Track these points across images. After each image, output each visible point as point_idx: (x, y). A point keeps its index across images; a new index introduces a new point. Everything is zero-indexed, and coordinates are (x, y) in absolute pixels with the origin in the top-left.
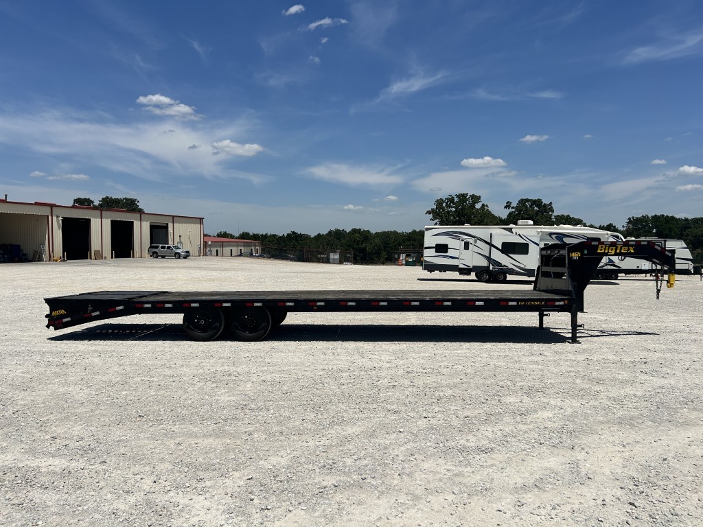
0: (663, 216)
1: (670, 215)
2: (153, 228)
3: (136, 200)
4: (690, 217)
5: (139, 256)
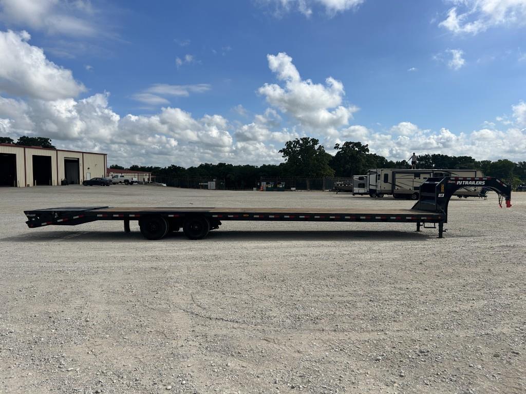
2: (67, 162)
5: (56, 184)
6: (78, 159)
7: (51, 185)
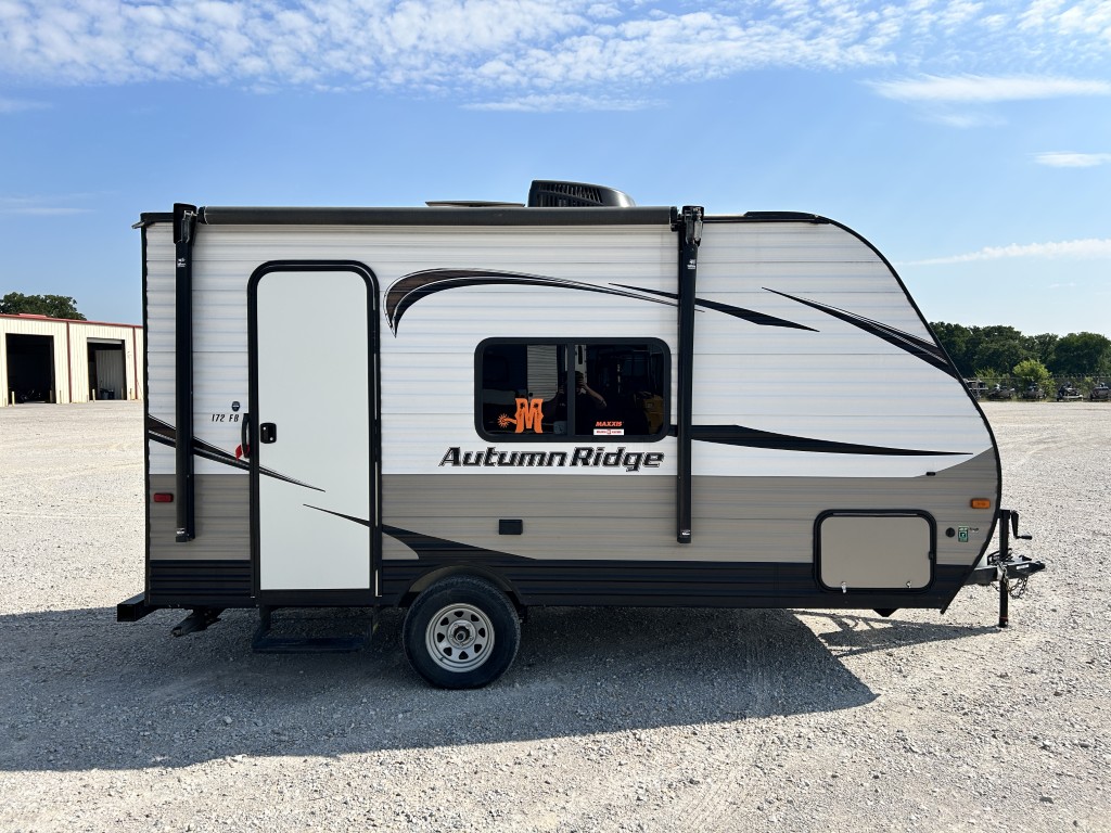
0: (942, 323)
1: (953, 323)
2: (94, 348)
3: (70, 299)
4: (981, 326)
5: (66, 400)
6: (123, 341)
7: (55, 402)
